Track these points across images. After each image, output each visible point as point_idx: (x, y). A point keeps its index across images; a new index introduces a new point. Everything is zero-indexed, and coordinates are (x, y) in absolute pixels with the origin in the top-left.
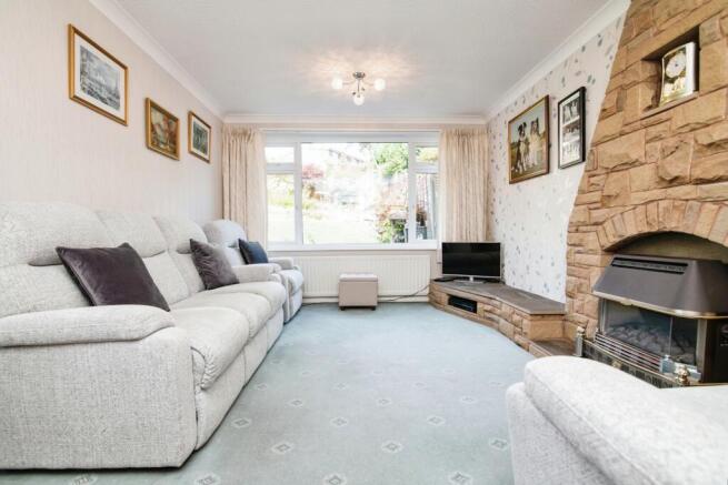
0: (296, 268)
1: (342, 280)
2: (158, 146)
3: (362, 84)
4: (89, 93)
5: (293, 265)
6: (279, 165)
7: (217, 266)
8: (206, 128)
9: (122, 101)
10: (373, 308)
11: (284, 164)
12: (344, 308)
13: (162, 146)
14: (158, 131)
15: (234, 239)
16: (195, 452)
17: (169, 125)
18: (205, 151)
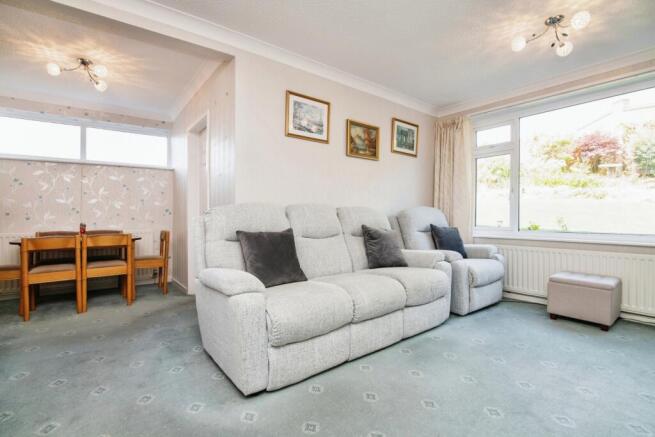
0: (496, 259)
1: (551, 280)
2: (357, 153)
3: (560, 31)
4: (300, 129)
5: (491, 254)
6: (492, 147)
7: (381, 249)
8: (414, 128)
9: (325, 128)
10: (605, 328)
11: (497, 145)
12: (554, 317)
13: (361, 152)
14: (358, 141)
15: (426, 224)
16: (264, 391)
17: (369, 134)
18: (411, 147)
